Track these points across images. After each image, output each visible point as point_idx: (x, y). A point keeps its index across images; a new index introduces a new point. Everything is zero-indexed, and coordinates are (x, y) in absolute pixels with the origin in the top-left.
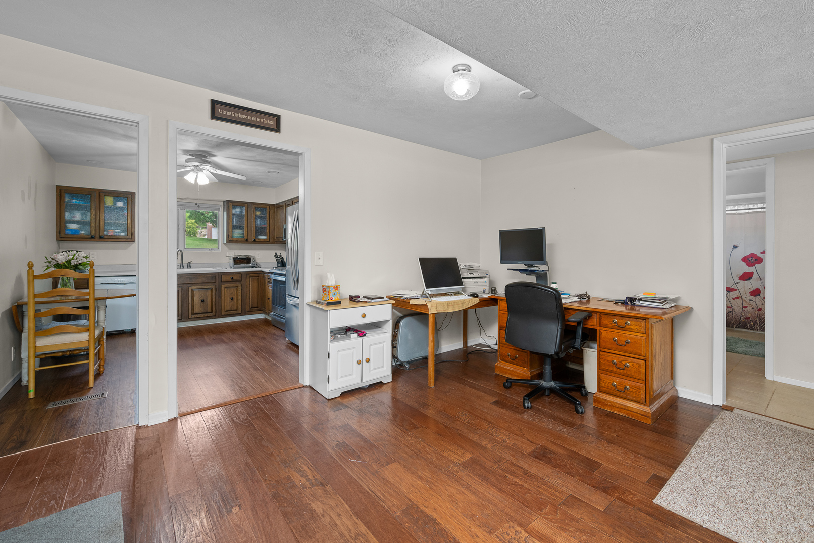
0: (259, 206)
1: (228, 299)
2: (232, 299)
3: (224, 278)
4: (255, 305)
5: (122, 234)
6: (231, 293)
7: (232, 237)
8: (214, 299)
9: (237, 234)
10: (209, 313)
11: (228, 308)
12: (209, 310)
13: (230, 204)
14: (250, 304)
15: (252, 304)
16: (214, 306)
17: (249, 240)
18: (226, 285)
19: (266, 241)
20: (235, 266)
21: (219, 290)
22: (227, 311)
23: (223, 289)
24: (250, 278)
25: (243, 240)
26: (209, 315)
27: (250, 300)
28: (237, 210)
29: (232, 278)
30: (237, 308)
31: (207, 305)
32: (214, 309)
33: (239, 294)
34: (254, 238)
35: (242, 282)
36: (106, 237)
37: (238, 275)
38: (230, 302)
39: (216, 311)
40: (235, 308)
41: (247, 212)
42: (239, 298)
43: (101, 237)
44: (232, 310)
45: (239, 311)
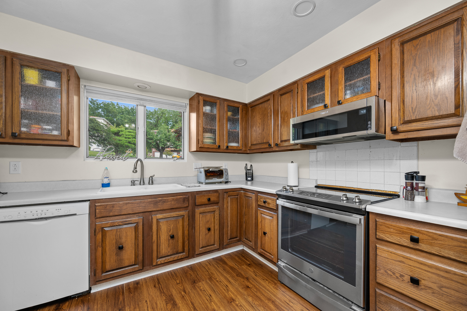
0: (232, 104)
1: (204, 230)
2: (209, 230)
3: (199, 200)
4: (234, 235)
5: (55, 133)
6: (208, 222)
7: (203, 142)
8: (186, 232)
9: (208, 138)
10: (180, 253)
11: (204, 244)
12: (180, 249)
13: (201, 99)
14: (229, 234)
15: (231, 234)
16: (186, 243)
17: (222, 147)
18: (202, 209)
19: (238, 148)
20: (207, 181)
21: (192, 218)
22: (202, 248)
23: (197, 215)
24: (229, 198)
25: (215, 146)
26: (180, 255)
27: (229, 228)
28: (207, 109)
29: (209, 200)
30: (214, 242)
31: (178, 241)
32: (186, 248)
33: (217, 222)
34: (225, 145)
35: (219, 204)
36: (23, 136)
37: (215, 194)
38: (206, 234)
39: (189, 250)
40: (212, 243)
41: (219, 111)
42: (217, 227)
43: (14, 135)
44: (208, 246)
45: (216, 246)
